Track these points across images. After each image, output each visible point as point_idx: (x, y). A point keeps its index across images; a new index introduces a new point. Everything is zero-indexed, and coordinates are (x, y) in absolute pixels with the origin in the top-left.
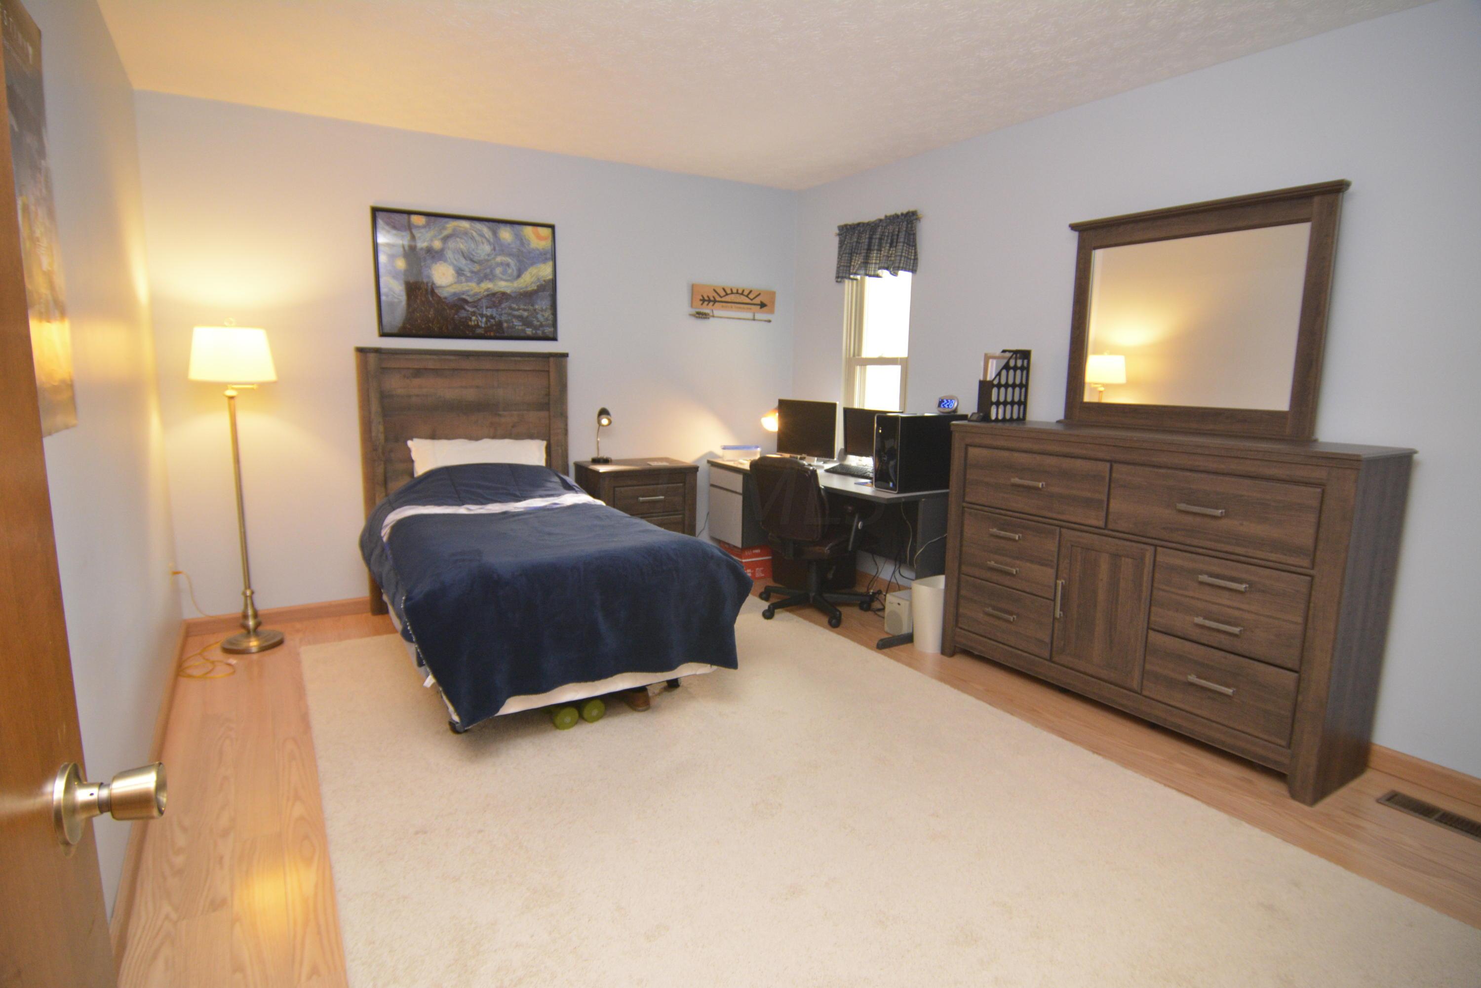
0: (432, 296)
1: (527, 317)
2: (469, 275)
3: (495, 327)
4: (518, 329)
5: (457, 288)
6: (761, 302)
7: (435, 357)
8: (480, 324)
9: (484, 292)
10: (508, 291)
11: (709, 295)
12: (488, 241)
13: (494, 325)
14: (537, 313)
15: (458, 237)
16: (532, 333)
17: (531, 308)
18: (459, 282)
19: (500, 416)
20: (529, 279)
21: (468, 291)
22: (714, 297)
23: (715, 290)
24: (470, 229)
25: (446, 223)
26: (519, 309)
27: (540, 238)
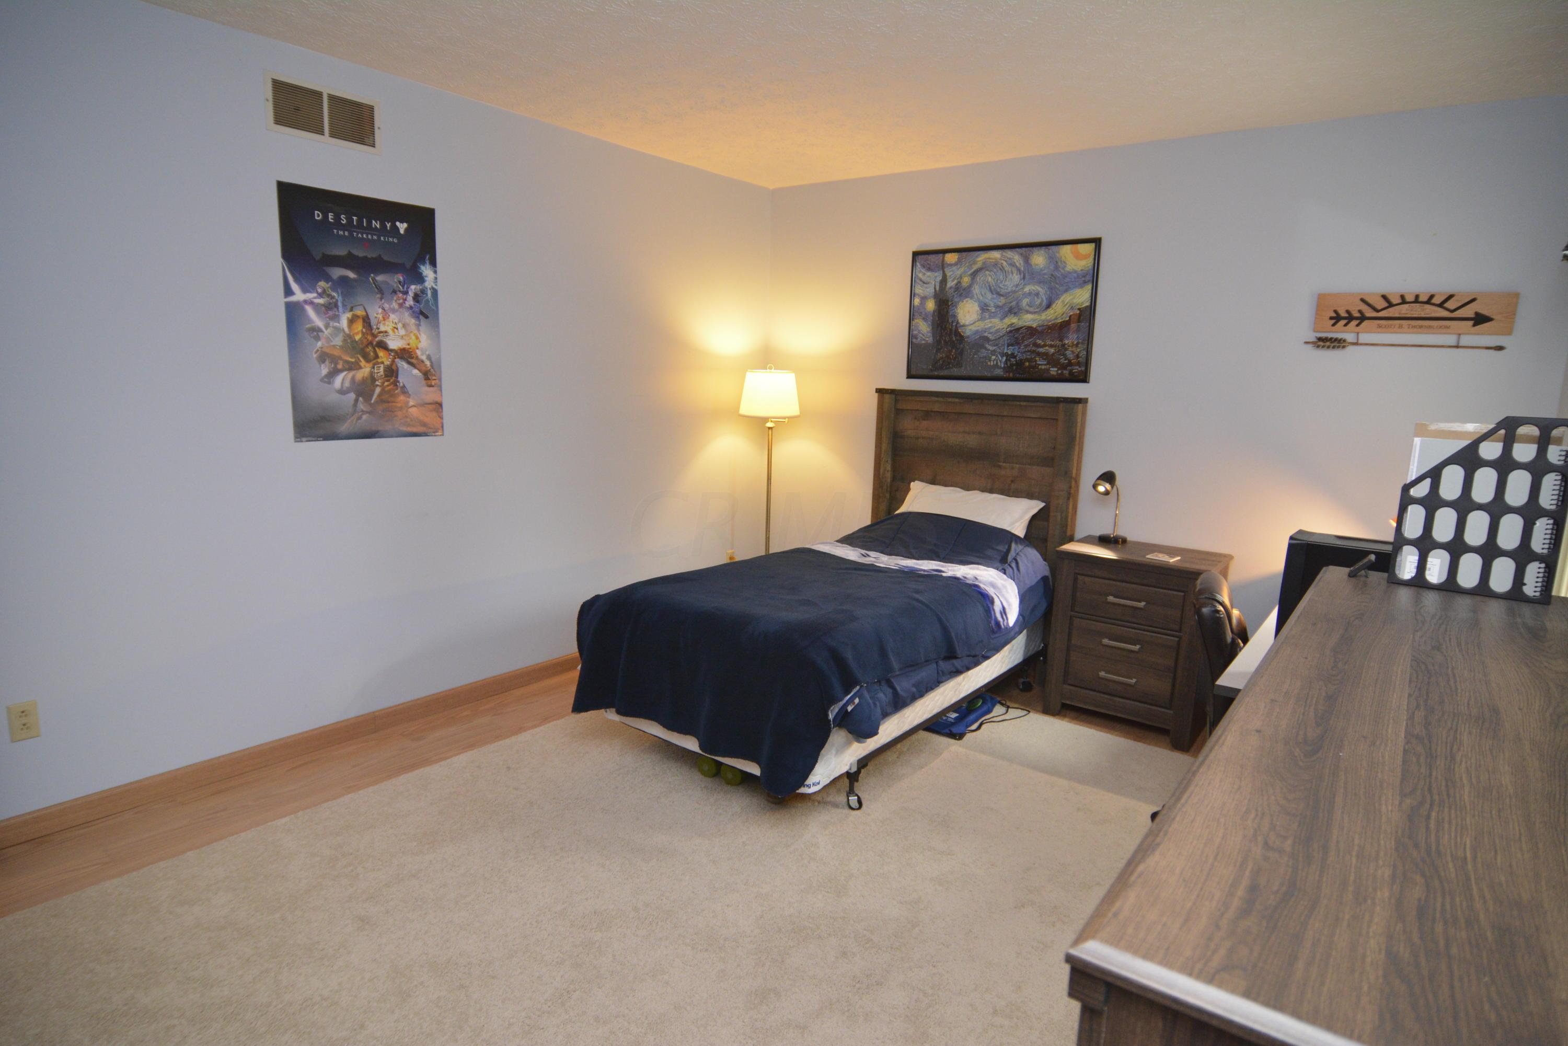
0: (956, 335)
1: (1053, 354)
2: (993, 310)
3: (1014, 367)
4: (1041, 369)
5: (980, 326)
6: (1477, 314)
7: (941, 399)
8: (999, 364)
9: (1006, 329)
10: (1034, 326)
11: (1350, 309)
12: (1019, 270)
13: (1014, 365)
14: (1066, 349)
15: (987, 270)
16: (1057, 373)
17: (1058, 343)
18: (982, 319)
19: (1000, 467)
20: (1059, 311)
21: (990, 328)
22: (1360, 311)
23: (1363, 300)
24: (1001, 259)
25: (977, 257)
26: (1045, 345)
27: (1078, 256)
